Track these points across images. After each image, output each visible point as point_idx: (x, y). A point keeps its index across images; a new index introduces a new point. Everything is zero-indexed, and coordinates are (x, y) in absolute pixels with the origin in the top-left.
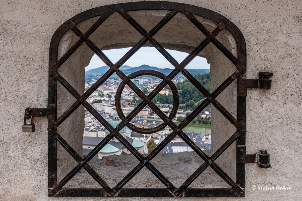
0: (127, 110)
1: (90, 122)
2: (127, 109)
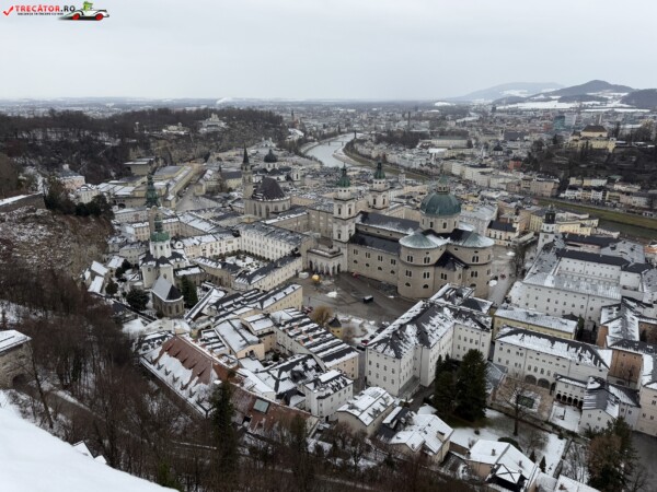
0: (510, 178)
1: (421, 194)
2: (510, 175)
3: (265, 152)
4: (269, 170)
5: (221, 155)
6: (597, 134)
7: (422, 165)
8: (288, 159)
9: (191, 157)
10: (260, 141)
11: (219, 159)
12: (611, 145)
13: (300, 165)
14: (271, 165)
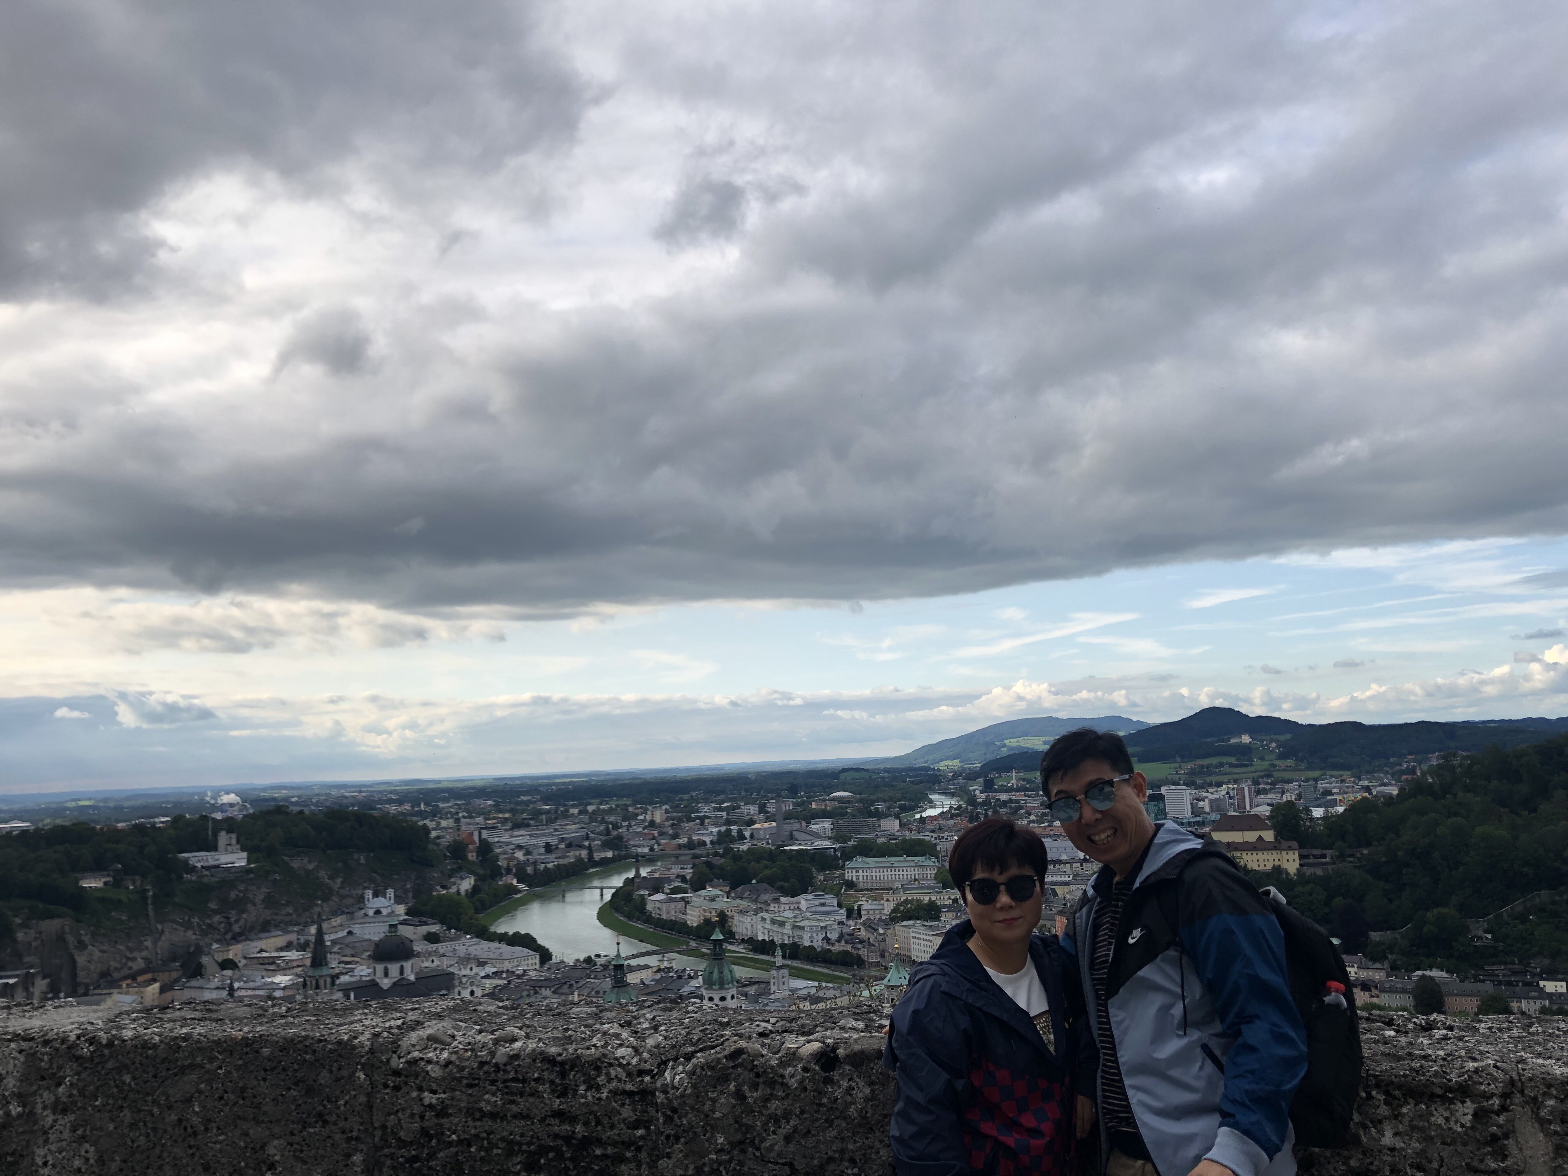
3: (375, 932)
4: (386, 983)
5: (234, 952)
6: (1251, 836)
7: (827, 939)
8: (442, 947)
9: (139, 964)
10: (361, 899)
11: (228, 964)
12: (1290, 862)
13: (482, 964)
14: (394, 968)
